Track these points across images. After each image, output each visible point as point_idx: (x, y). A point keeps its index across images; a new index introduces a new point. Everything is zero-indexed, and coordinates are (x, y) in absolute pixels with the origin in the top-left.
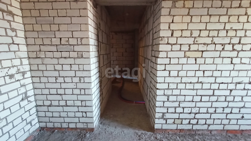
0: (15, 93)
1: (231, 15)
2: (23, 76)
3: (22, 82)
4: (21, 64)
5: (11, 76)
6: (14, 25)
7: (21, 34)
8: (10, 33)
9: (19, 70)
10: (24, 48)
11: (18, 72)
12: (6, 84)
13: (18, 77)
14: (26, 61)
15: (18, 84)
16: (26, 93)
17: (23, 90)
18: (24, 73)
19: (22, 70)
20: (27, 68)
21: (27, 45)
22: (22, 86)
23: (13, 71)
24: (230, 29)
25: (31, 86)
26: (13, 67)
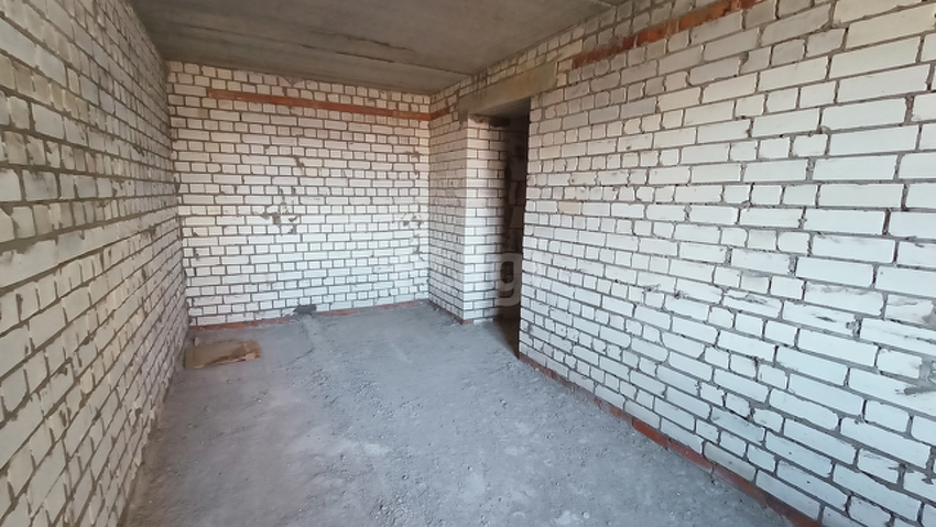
0: (405, 243)
1: (628, 119)
2: (419, 225)
3: (416, 232)
4: (419, 211)
5: (406, 223)
6: (418, 167)
7: (424, 176)
8: (413, 176)
9: (414, 217)
10: (425, 192)
11: (413, 219)
12: (399, 230)
13: (413, 225)
14: (424, 209)
15: (410, 234)
16: (418, 247)
17: (415, 242)
18: (420, 222)
19: (418, 218)
20: (425, 217)
21: (429, 189)
22: (415, 237)
23: (408, 218)
24: (625, 150)
25: (425, 241)
26: (409, 213)
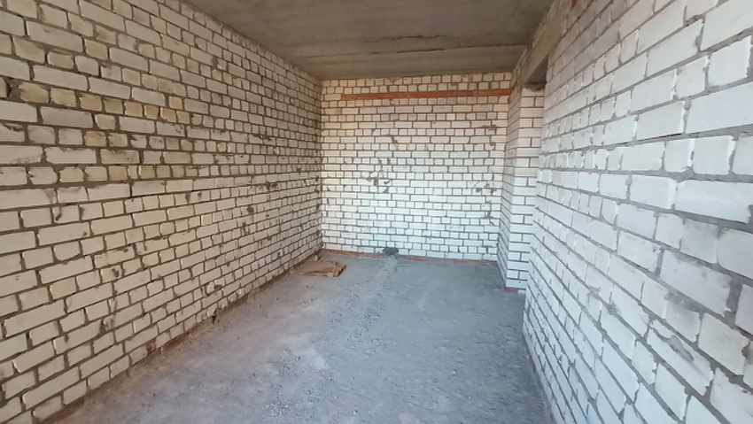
0: (477, 207)
2: (492, 192)
3: (489, 199)
4: (493, 180)
5: (479, 190)
6: (494, 139)
7: (500, 147)
8: (489, 147)
9: (488, 185)
10: (500, 162)
11: (487, 187)
12: (472, 195)
13: (486, 192)
14: (498, 177)
15: (482, 200)
16: (490, 212)
17: (487, 207)
18: (493, 190)
19: (491, 186)
20: (498, 185)
22: (486, 203)
23: (481, 185)
26: (483, 181)
